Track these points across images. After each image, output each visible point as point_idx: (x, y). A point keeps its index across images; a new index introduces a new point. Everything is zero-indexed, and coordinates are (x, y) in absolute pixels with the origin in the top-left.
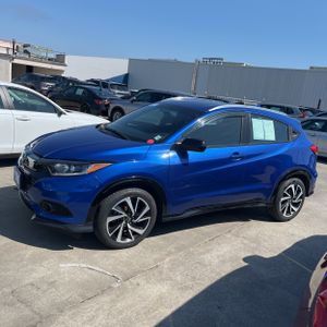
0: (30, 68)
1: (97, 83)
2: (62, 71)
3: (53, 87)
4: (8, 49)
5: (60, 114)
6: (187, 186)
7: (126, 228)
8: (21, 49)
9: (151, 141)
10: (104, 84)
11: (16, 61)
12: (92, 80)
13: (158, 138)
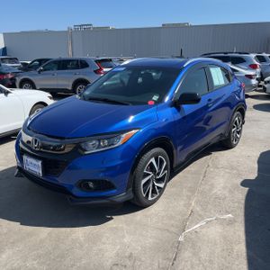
5: (6, 93)
7: (154, 185)
9: (151, 103)
13: (155, 98)
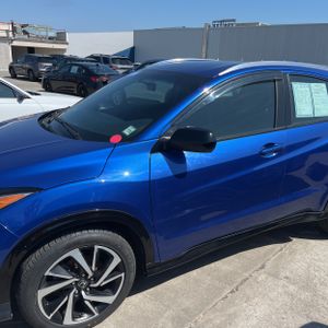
0: (31, 50)
1: (97, 59)
2: (64, 50)
3: (50, 67)
4: (7, 31)
6: (188, 211)
7: (79, 300)
8: (19, 30)
9: (116, 139)
10: (106, 60)
11: (15, 43)
12: (92, 56)
13: (129, 131)
